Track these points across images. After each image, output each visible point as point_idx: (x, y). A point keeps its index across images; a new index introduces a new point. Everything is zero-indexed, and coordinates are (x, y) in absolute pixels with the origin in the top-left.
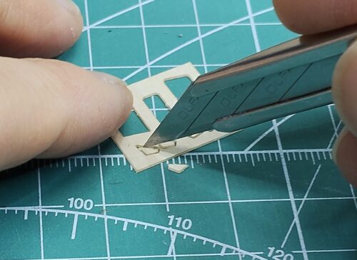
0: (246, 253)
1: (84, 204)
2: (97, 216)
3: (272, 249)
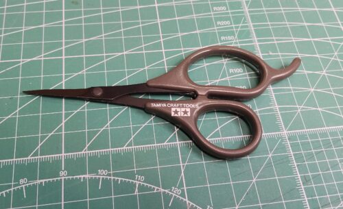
0: (163, 190)
1: (104, 173)
2: (109, 177)
3: (173, 188)
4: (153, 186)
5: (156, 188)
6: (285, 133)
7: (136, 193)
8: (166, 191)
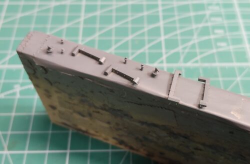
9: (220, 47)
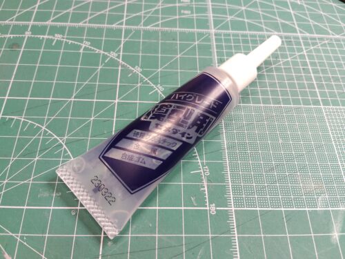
1: (59, 36)
2: (62, 39)
3: (112, 52)
4: (95, 49)
5: (98, 50)
6: (213, 31)
7: (81, 51)
8: (106, 53)
9: (184, 14)
